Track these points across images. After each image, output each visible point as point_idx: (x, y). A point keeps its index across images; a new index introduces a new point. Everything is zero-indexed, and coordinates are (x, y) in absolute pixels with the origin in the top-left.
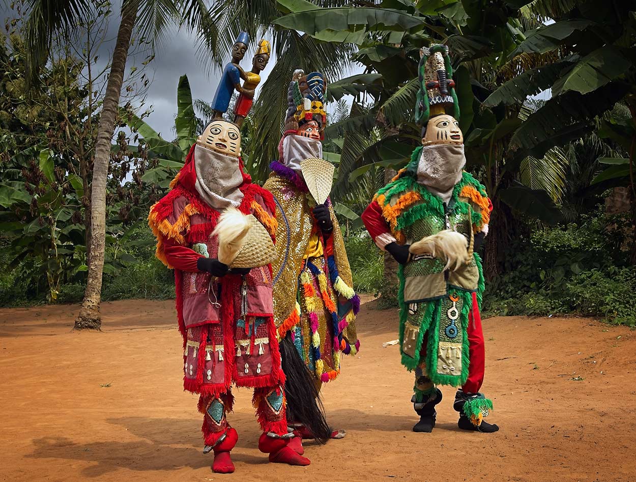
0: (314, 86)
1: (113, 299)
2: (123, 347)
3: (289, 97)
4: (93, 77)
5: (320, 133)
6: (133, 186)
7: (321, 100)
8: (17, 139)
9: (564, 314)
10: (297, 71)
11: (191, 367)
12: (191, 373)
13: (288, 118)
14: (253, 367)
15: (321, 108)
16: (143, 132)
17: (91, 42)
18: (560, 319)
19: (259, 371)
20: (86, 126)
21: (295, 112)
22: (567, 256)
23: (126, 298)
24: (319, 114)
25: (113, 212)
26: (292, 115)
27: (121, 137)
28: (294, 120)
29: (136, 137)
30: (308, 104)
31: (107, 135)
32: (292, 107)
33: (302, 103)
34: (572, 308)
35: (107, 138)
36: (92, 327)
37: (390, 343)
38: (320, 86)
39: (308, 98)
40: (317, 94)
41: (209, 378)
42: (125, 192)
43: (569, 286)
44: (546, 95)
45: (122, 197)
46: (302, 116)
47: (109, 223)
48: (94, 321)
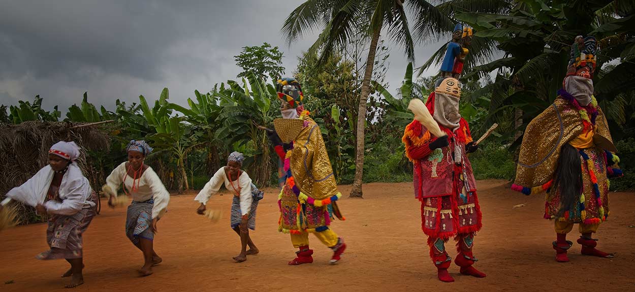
0: (588, 45)
1: (368, 182)
2: (373, 206)
3: (571, 53)
4: (358, 69)
5: (590, 74)
6: (378, 124)
7: (592, 54)
8: (322, 102)
9: (624, 190)
10: (578, 37)
11: (431, 222)
12: (431, 226)
13: (570, 65)
14: (467, 221)
15: (592, 58)
16: (385, 95)
17: (358, 51)
18: (621, 193)
19: (470, 223)
20: (355, 94)
21: (575, 62)
22: (627, 157)
23: (375, 182)
24: (591, 62)
25: (368, 138)
26: (572, 64)
27: (372, 98)
28: (573, 66)
29: (380, 99)
30: (583, 56)
31: (365, 98)
32: (573, 59)
33: (580, 56)
34: (629, 187)
35: (365, 100)
36: (358, 196)
37: (518, 206)
38: (593, 45)
39: (584, 53)
40: (590, 50)
41: (444, 229)
42: (373, 127)
43: (628, 174)
44: (616, 62)
45: (372, 130)
46: (579, 64)
47: (367, 143)
48: (359, 193)
